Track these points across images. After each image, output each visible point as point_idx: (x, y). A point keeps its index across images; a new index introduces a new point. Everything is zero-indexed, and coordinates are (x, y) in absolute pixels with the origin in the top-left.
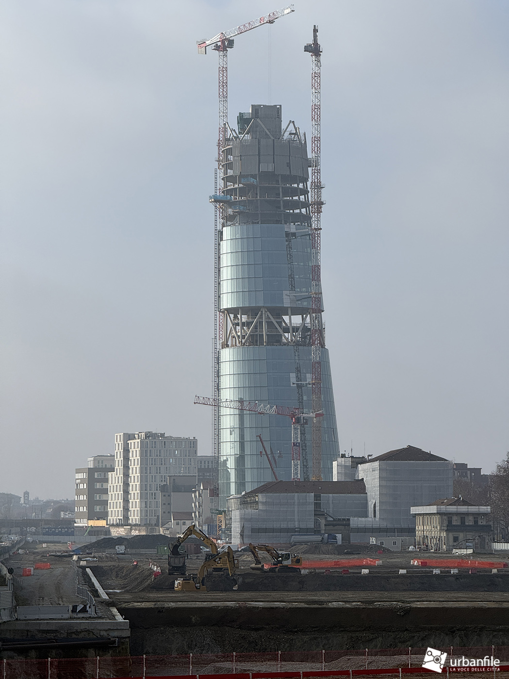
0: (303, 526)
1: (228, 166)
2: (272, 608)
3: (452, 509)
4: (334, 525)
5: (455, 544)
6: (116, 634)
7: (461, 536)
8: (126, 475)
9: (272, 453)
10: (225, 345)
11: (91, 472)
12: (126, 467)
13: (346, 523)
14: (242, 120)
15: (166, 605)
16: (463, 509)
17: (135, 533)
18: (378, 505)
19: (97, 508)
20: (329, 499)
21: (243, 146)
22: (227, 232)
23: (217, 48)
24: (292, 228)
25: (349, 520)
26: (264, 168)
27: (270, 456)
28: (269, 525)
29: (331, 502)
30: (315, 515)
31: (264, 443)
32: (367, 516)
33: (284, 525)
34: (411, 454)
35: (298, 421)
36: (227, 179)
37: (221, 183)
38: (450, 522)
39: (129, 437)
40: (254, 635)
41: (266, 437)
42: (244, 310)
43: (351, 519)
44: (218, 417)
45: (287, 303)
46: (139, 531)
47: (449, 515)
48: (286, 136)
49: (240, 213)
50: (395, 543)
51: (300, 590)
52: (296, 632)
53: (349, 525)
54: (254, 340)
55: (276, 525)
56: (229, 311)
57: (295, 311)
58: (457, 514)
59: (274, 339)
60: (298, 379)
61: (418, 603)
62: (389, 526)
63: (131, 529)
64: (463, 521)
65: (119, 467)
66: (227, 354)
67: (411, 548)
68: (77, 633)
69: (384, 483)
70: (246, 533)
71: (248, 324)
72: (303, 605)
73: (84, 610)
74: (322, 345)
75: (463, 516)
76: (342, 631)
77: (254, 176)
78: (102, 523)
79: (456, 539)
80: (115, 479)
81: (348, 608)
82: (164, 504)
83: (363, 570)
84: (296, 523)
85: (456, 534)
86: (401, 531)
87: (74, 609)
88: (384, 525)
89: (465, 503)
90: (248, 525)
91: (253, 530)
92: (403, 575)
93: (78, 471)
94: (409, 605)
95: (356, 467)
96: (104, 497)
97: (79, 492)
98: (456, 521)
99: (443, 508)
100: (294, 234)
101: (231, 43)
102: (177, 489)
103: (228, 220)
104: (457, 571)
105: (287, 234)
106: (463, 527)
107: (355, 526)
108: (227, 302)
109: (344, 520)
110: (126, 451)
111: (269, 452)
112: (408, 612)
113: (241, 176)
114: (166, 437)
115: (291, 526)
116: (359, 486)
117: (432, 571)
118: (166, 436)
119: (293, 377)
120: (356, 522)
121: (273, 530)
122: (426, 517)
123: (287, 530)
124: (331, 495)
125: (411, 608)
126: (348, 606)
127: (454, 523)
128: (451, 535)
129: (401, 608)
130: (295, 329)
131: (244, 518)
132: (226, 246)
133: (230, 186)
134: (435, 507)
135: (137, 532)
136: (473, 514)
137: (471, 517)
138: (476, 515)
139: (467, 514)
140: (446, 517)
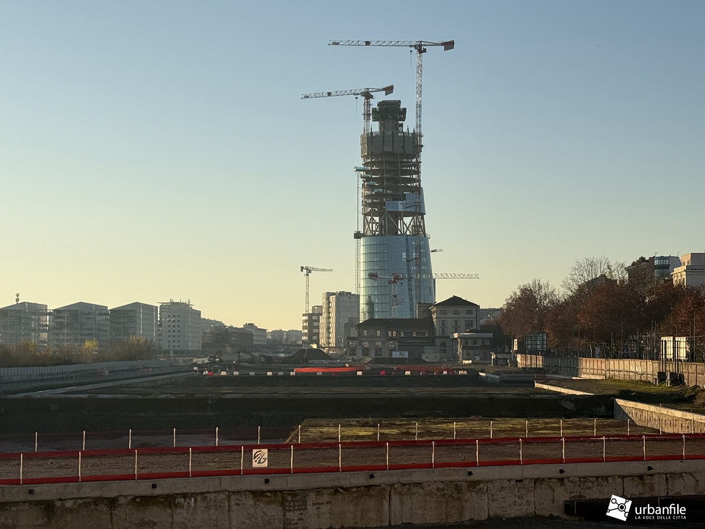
4: (404, 346)
5: (468, 357)
7: (472, 352)
8: (328, 317)
11: (310, 315)
12: (328, 312)
16: (476, 335)
17: (332, 352)
19: (314, 336)
34: (455, 301)
39: (330, 295)
45: (401, 208)
46: (334, 351)
58: (471, 338)
60: (407, 255)
63: (330, 350)
64: (475, 343)
65: (325, 312)
71: (377, 222)
74: (425, 235)
75: (475, 339)
79: (468, 354)
80: (323, 320)
85: (468, 351)
93: (304, 315)
94: (219, 396)
97: (304, 328)
98: (470, 343)
106: (474, 347)
110: (328, 302)
119: (404, 255)
126: (173, 397)
136: (481, 338)
137: (480, 341)
138: (483, 339)
139: (478, 338)
140: (463, 340)
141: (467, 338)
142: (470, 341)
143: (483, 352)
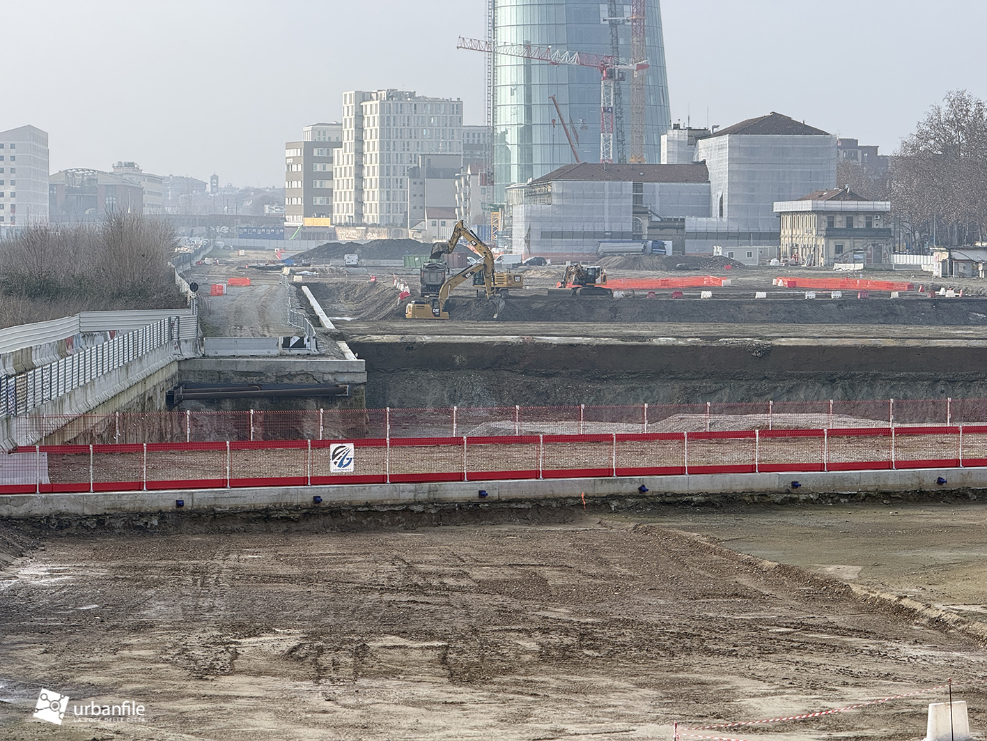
0: (616, 228)
2: (571, 345)
3: (835, 205)
4: (662, 228)
5: (838, 256)
6: (346, 378)
7: (847, 244)
8: (359, 153)
9: (571, 122)
11: (308, 147)
12: (359, 141)
13: (679, 225)
15: (418, 339)
16: (851, 205)
17: (372, 236)
18: (726, 199)
19: (317, 200)
20: (655, 191)
25: (683, 220)
27: (568, 127)
28: (568, 228)
29: (657, 194)
30: (634, 213)
31: (559, 106)
32: (709, 215)
33: (588, 228)
34: (776, 124)
35: (611, 75)
38: (831, 224)
39: (363, 97)
40: (545, 383)
41: (563, 98)
43: (687, 218)
44: (493, 69)
46: (379, 233)
47: (831, 214)
50: (750, 255)
51: (611, 320)
52: (605, 379)
53: (683, 228)
55: (578, 228)
58: (842, 213)
60: (612, 13)
61: (783, 340)
62: (743, 229)
63: (367, 232)
64: (850, 223)
65: (349, 140)
67: (774, 262)
68: (291, 376)
69: (736, 167)
70: (535, 237)
72: (616, 341)
73: (300, 344)
75: (850, 215)
76: (672, 379)
78: (324, 222)
79: (839, 249)
80: (343, 159)
81: (682, 347)
82: (415, 195)
83: (703, 293)
84: (607, 224)
85: (839, 242)
86: (760, 237)
87: (286, 343)
88: (734, 228)
89: (853, 196)
90: (536, 226)
91: (544, 235)
92: (761, 301)
93: (289, 146)
94: (769, 342)
95: (695, 144)
96: (327, 184)
97: (290, 177)
98: (840, 223)
99: (822, 204)
102: (433, 174)
104: (840, 295)
106: (850, 232)
107: (692, 230)
109: (676, 220)
110: (360, 117)
111: (567, 121)
112: (768, 352)
114: (417, 98)
115: (599, 228)
116: (699, 172)
117: (804, 295)
118: (417, 96)
119: (604, 10)
120: (694, 223)
121: (573, 235)
122: (796, 217)
123: (594, 235)
124: (657, 184)
125: (773, 347)
126: (681, 342)
127: (837, 226)
128: (832, 244)
129: (758, 347)
131: (531, 217)
134: (810, 202)
135: (375, 235)
136: (865, 213)
137: (862, 218)
138: (870, 214)
139: (857, 213)
140: (824, 218)
141: (831, 212)
142: (838, 218)
143: (873, 245)
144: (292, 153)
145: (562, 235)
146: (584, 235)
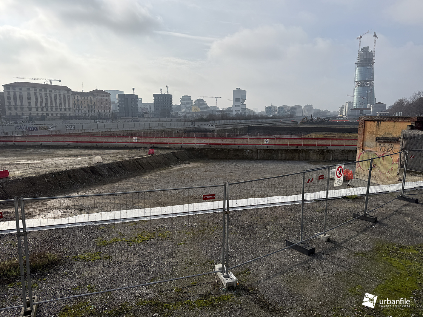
0: (358, 115)
1: (358, 58)
4: (363, 115)
6: (212, 130)
10: (356, 87)
11: (341, 108)
12: (346, 107)
14: (362, 50)
18: (372, 112)
19: (342, 113)
20: (364, 111)
21: (361, 54)
22: (357, 69)
23: (359, 38)
24: (369, 67)
26: (364, 57)
30: (360, 113)
31: (360, 103)
34: (380, 103)
36: (358, 60)
37: (357, 61)
38: (381, 114)
39: (347, 102)
42: (359, 81)
45: (367, 80)
48: (369, 52)
49: (360, 65)
53: (366, 115)
54: (360, 86)
56: (357, 81)
57: (368, 81)
58: (382, 113)
59: (364, 86)
60: (368, 92)
66: (356, 88)
69: (373, 108)
70: (348, 116)
71: (360, 83)
74: (373, 86)
77: (363, 59)
78: (342, 115)
88: (372, 115)
89: (384, 111)
91: (349, 116)
95: (371, 106)
97: (339, 111)
99: (379, 112)
100: (369, 68)
101: (362, 37)
103: (358, 66)
105: (368, 68)
108: (356, 80)
110: (346, 104)
113: (360, 59)
116: (370, 109)
119: (367, 92)
130: (368, 84)
132: (357, 71)
133: (358, 61)
137: (385, 114)
144: (340, 108)
145: (351, 116)
146: (354, 116)
